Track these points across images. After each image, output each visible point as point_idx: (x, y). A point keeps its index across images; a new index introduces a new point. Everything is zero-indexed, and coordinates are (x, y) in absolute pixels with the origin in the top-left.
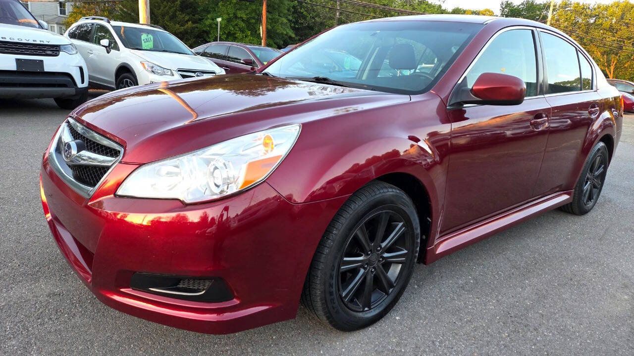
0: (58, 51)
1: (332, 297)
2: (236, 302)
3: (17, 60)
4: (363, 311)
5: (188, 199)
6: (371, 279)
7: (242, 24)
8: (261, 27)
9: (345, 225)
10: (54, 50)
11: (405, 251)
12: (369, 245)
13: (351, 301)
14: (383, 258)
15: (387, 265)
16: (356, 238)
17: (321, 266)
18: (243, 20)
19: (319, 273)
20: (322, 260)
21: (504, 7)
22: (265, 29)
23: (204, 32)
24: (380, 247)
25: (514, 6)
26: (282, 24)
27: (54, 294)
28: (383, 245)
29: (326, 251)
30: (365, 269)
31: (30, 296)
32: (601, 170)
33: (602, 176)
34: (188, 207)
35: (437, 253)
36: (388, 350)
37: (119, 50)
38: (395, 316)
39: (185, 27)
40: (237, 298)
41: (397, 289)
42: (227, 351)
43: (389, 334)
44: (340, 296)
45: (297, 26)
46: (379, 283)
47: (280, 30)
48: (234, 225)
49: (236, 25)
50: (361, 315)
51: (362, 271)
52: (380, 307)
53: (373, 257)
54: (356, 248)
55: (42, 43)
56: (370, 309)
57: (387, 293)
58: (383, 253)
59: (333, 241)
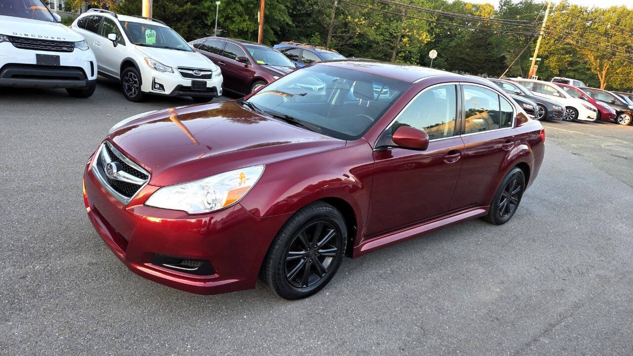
0: (73, 47)
1: (280, 277)
2: (216, 276)
3: (38, 55)
4: (302, 287)
5: (191, 211)
6: (309, 266)
7: (240, 9)
8: (259, 13)
9: (290, 231)
10: (69, 46)
11: (335, 249)
12: (307, 244)
13: (294, 280)
14: (319, 253)
15: (322, 258)
16: (298, 239)
17: (273, 256)
18: (242, 5)
19: (271, 261)
20: (274, 253)
21: (503, 4)
22: (262, 16)
23: (203, 13)
24: (317, 245)
25: (513, 4)
26: (280, 10)
27: (93, 264)
28: (319, 244)
29: (277, 247)
30: (304, 259)
32: (518, 189)
33: (519, 195)
34: (190, 217)
35: (362, 250)
36: (316, 313)
37: (125, 45)
38: (326, 293)
39: (185, 8)
40: (218, 273)
41: (328, 275)
42: (209, 307)
43: (319, 304)
44: (286, 278)
45: (295, 13)
46: (315, 269)
47: (277, 16)
48: (219, 227)
49: (235, 9)
50: (300, 290)
51: (302, 261)
52: (316, 285)
53: (311, 252)
54: (298, 246)
55: (59, 40)
56: (307, 286)
57: (321, 277)
58: (318, 249)
59: (282, 241)
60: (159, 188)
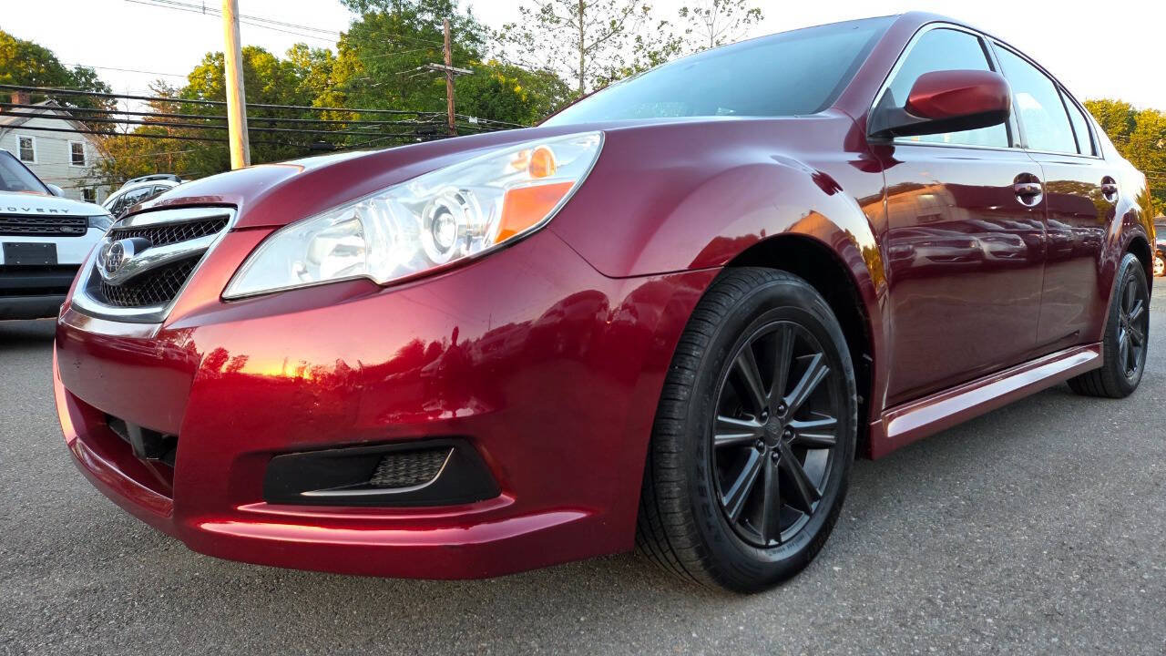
1: (704, 500)
2: (508, 500)
4: (767, 547)
6: (773, 473)
9: (715, 337)
11: (833, 421)
12: (763, 398)
13: (741, 521)
14: (790, 428)
15: (801, 447)
16: (736, 376)
17: (676, 427)
19: (673, 445)
20: (676, 413)
24: (783, 403)
28: (789, 401)
29: (683, 394)
30: (760, 449)
31: (30, 598)
32: (1139, 310)
33: (1144, 321)
35: (889, 435)
38: (831, 571)
40: (509, 492)
41: (827, 506)
44: (720, 503)
46: (792, 486)
50: (763, 553)
51: (755, 453)
52: (802, 538)
53: (774, 424)
54: (740, 401)
55: (54, 213)
56: (781, 544)
57: (809, 512)
58: (788, 419)
59: (695, 372)
60: (265, 232)
